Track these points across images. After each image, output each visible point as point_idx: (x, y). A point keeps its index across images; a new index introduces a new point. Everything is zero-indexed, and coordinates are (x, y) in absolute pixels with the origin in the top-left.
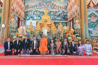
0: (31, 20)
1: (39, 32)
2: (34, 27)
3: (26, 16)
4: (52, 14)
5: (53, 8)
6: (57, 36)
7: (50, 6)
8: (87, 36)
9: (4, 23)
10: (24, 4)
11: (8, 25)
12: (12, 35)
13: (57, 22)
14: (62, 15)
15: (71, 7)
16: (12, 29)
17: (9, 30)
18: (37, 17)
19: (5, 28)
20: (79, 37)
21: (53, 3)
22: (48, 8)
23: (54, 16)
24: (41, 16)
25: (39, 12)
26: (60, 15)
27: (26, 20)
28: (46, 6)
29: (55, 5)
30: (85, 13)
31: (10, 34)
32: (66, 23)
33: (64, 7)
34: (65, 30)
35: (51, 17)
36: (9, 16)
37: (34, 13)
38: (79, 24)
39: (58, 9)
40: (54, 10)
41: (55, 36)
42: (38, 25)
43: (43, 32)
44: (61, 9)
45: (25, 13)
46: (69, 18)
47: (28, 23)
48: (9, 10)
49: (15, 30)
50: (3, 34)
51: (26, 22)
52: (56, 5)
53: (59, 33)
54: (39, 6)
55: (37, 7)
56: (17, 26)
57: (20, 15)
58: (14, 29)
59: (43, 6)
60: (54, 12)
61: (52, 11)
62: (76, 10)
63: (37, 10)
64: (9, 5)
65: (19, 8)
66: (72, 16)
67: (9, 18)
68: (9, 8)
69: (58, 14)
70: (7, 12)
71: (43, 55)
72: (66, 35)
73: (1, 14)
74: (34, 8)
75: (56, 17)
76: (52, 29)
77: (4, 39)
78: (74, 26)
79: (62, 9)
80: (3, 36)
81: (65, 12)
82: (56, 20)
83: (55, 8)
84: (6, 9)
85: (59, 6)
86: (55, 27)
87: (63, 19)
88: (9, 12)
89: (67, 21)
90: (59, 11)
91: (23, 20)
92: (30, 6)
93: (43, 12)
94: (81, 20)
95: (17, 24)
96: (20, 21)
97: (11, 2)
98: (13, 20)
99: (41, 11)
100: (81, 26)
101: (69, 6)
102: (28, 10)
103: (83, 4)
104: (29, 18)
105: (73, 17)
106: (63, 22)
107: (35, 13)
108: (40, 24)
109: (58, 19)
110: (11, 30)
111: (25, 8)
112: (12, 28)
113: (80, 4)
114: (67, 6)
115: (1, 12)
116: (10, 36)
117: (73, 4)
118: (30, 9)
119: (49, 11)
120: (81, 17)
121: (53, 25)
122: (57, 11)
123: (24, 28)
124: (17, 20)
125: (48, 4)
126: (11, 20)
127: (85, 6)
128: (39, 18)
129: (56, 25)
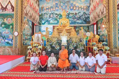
0: (46, 25)
1: (57, 40)
2: (51, 32)
3: (41, 19)
4: (72, 16)
5: (72, 9)
6: (79, 44)
7: (68, 8)
8: (116, 45)
9: (17, 31)
10: (39, 5)
11: (21, 32)
12: (26, 44)
13: (77, 26)
14: (83, 17)
15: (95, 8)
16: (26, 37)
17: (23, 38)
18: (53, 20)
19: (17, 36)
20: (107, 47)
21: (72, 4)
22: (66, 9)
23: (73, 18)
24: (58, 19)
25: (56, 15)
26: (80, 17)
27: (41, 24)
28: (64, 7)
29: (74, 5)
30: (114, 15)
31: (24, 42)
32: (88, 27)
33: (85, 8)
34: (87, 37)
35: (69, 20)
36: (22, 22)
37: (50, 15)
38: (106, 29)
39: (78, 10)
40: (74, 12)
41: (76, 45)
42: (55, 31)
43: (61, 40)
44: (81, 9)
45: (40, 16)
46: (92, 20)
47: (43, 28)
48: (22, 14)
49: (30, 37)
50: (16, 43)
51: (41, 26)
52: (76, 5)
53: (80, 40)
54: (55, 8)
55: (53, 9)
56: (31, 32)
57: (34, 19)
58: (28, 36)
59: (60, 8)
60: (73, 15)
61: (71, 13)
62: (102, 12)
63: (53, 12)
64: (22, 9)
65: (33, 12)
66: (95, 18)
67: (21, 24)
68: (22, 12)
69: (78, 16)
70: (19, 18)
71: (63, 71)
72: (90, 43)
73: (13, 20)
74: (49, 10)
75: (75, 20)
76: (72, 36)
77: (17, 49)
78: (98, 31)
79: (83, 10)
80: (16, 46)
81: (87, 13)
82: (76, 23)
83: (75, 8)
84: (19, 13)
85: (80, 6)
86: (76, 33)
87: (84, 22)
88: (22, 17)
89: (90, 25)
90: (79, 13)
91: (38, 25)
92: (45, 8)
93: (60, 14)
94: (109, 25)
95: (31, 30)
96: (35, 26)
97: (23, 5)
98: (27, 26)
99: (58, 14)
100: (109, 31)
101: (92, 7)
102: (43, 13)
103: (112, 4)
104: (45, 22)
105: (97, 20)
106: (84, 26)
107: (52, 16)
108: (57, 29)
109: (78, 23)
110: (24, 37)
111: (40, 10)
112: (26, 35)
113: (107, 4)
114: (89, 6)
115: (13, 18)
116: (24, 45)
117: (97, 3)
118: (45, 12)
119: (68, 13)
120: (109, 21)
121: (73, 30)
122: (77, 12)
123: (40, 35)
124: (31, 26)
125: (66, 5)
126: (24, 27)
127: (114, 7)
128: (56, 22)
129: (76, 30)
